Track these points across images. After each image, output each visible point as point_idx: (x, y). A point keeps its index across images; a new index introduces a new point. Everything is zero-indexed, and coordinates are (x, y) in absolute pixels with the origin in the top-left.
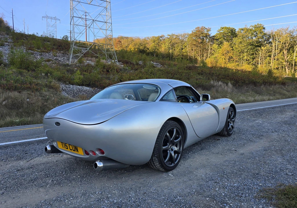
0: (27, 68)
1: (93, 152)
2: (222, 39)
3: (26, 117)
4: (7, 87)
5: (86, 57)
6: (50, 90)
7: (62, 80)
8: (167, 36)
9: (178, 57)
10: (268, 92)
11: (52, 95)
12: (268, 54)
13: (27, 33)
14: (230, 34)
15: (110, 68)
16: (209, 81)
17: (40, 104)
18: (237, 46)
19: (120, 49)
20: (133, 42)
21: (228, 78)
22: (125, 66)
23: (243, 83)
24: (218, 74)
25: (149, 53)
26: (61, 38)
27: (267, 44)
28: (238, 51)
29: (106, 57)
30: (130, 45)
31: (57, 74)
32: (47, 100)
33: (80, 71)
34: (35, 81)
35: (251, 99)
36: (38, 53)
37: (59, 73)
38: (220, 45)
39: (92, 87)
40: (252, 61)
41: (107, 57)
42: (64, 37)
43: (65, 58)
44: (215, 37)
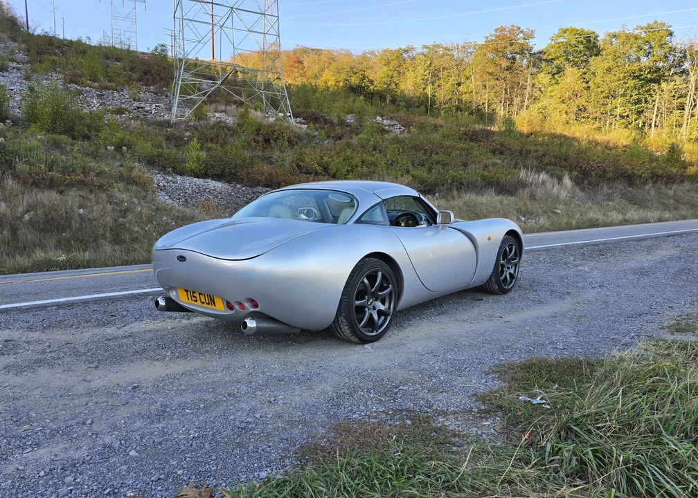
0: (69, 131)
1: (240, 304)
2: (562, 59)
3: (79, 249)
4: (31, 180)
5: (213, 102)
6: (130, 187)
7: (156, 162)
8: (421, 50)
9: (447, 106)
10: (663, 201)
11: (136, 201)
12: (676, 102)
13: (61, 37)
14: (581, 47)
15: (273, 134)
16: (516, 171)
17: (109, 220)
18: (598, 80)
19: (299, 82)
20: (334, 64)
21: (565, 163)
22: (310, 129)
23: (600, 177)
24: (541, 153)
25: (372, 94)
26: (149, 52)
27: (676, 77)
28: (602, 92)
29: (263, 103)
30: (326, 71)
31: (144, 147)
32: (124, 213)
33: (199, 139)
34: (93, 164)
35: (615, 216)
36: (93, 91)
37: (149, 144)
38: (556, 76)
39: (229, 182)
40: (636, 120)
41: (267, 105)
42: (157, 47)
43: (162, 105)
44: (545, 53)
